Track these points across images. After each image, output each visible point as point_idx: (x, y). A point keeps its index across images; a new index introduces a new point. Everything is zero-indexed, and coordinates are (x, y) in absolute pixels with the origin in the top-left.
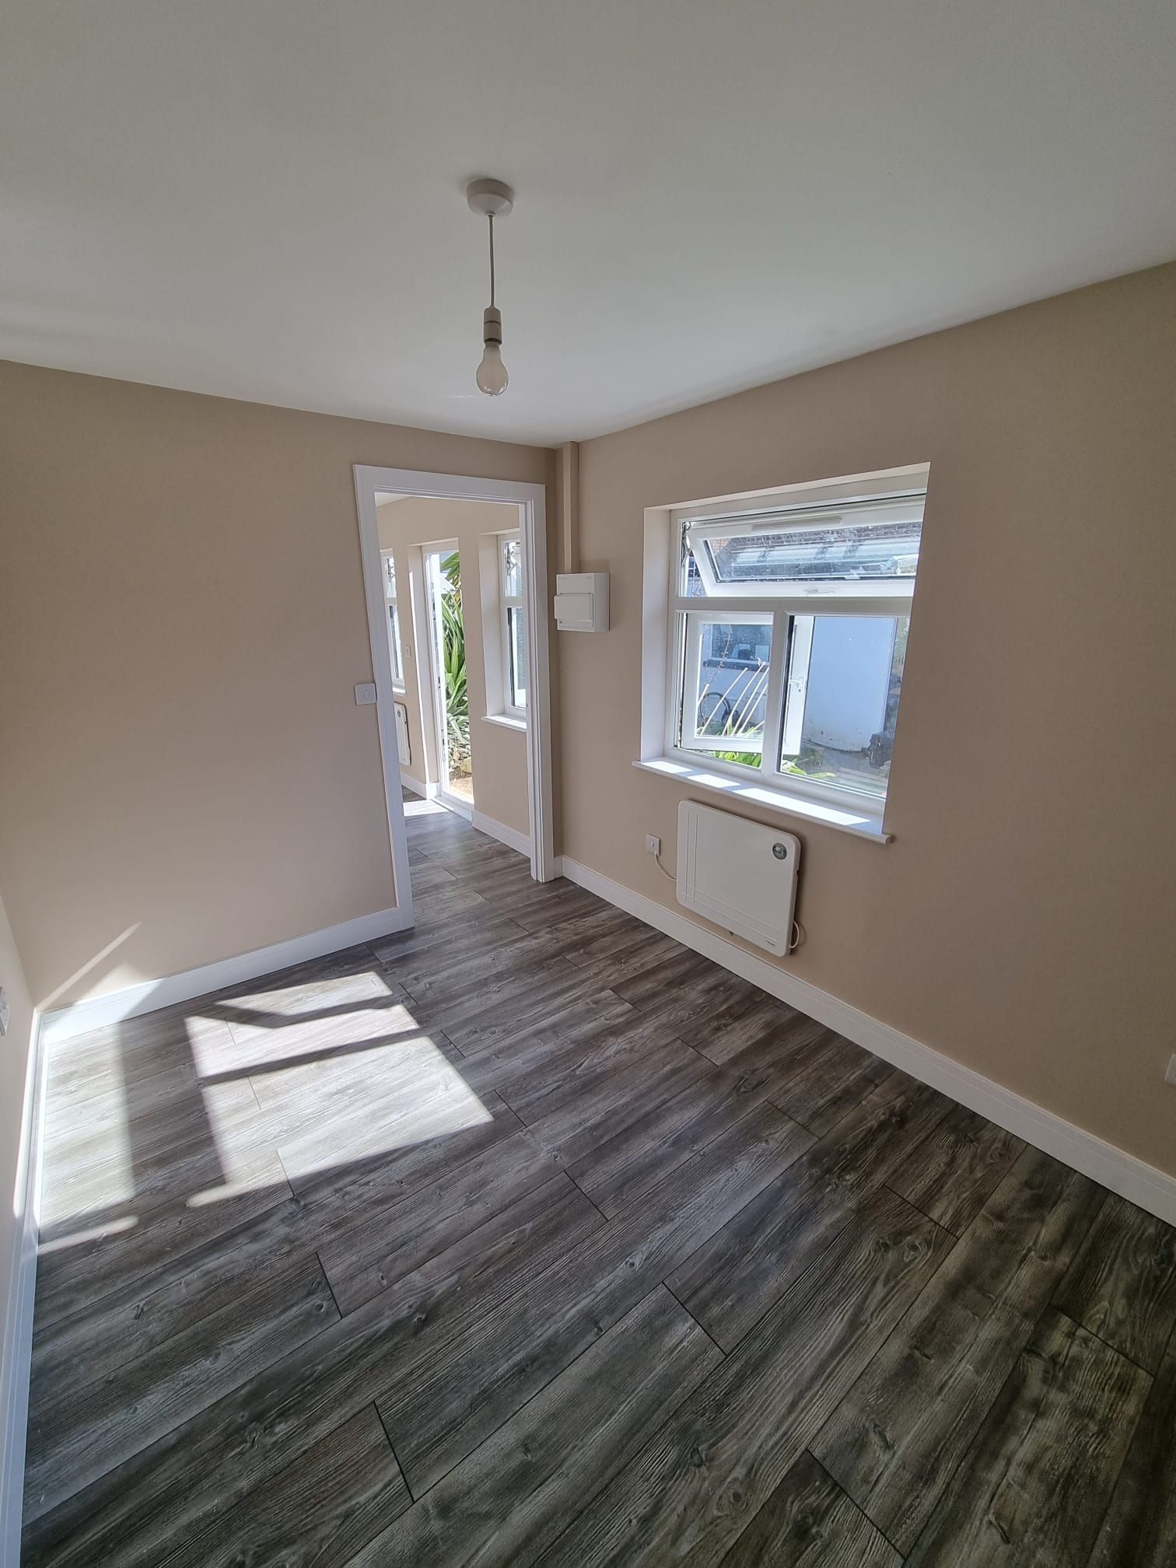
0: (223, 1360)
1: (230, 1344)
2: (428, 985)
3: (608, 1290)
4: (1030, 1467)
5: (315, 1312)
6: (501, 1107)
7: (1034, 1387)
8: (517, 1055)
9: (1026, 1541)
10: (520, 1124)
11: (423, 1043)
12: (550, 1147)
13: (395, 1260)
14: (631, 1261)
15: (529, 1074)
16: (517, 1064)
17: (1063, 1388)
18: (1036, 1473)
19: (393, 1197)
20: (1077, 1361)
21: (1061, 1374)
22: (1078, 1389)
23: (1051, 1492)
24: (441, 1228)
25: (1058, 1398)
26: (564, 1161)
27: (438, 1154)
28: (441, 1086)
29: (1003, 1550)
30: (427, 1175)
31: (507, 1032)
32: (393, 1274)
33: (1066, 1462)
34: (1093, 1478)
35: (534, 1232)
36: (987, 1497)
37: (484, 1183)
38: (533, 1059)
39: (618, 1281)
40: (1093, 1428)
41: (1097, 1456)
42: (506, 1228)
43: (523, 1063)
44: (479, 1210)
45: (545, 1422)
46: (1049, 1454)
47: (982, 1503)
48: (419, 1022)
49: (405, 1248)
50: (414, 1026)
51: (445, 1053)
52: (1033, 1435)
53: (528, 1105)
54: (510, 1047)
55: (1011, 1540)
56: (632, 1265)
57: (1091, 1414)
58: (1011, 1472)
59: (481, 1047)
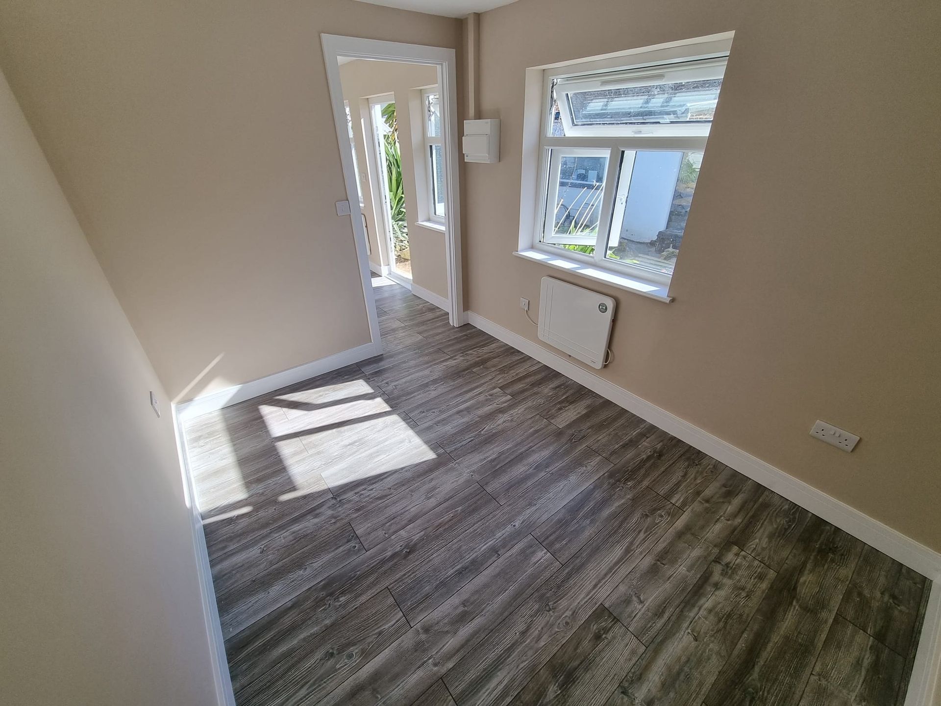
0: (308, 571)
1: (311, 564)
2: (394, 387)
3: (502, 537)
4: (710, 611)
5: (352, 549)
6: (441, 451)
7: (716, 577)
8: (448, 424)
9: (705, 640)
10: (451, 459)
11: (395, 418)
12: (468, 470)
13: (390, 526)
14: (514, 524)
15: (455, 434)
16: (449, 429)
17: (730, 577)
18: (713, 613)
19: (386, 496)
20: (739, 566)
21: (730, 571)
22: (738, 578)
23: (720, 621)
24: (414, 510)
25: (728, 582)
26: (477, 477)
27: (409, 475)
28: (407, 441)
29: (694, 644)
30: (403, 485)
31: (441, 412)
32: (391, 531)
33: (728, 609)
34: (741, 615)
35: (463, 511)
36: (688, 623)
37: (434, 488)
38: (457, 426)
39: (507, 533)
40: (744, 594)
41: (744, 606)
42: (448, 509)
43: (452, 429)
44: (433, 502)
45: (473, 594)
46: (720, 606)
47: (685, 625)
48: (391, 407)
49: (396, 519)
50: (388, 409)
51: (408, 423)
52: (714, 597)
53: (456, 449)
54: (444, 420)
55: (698, 640)
56: (514, 526)
57: (743, 589)
58: (701, 612)
59: (428, 420)
